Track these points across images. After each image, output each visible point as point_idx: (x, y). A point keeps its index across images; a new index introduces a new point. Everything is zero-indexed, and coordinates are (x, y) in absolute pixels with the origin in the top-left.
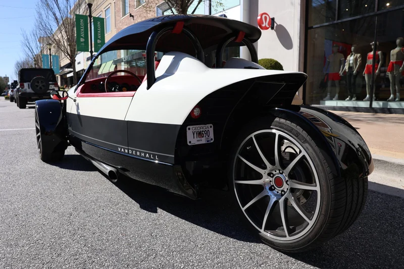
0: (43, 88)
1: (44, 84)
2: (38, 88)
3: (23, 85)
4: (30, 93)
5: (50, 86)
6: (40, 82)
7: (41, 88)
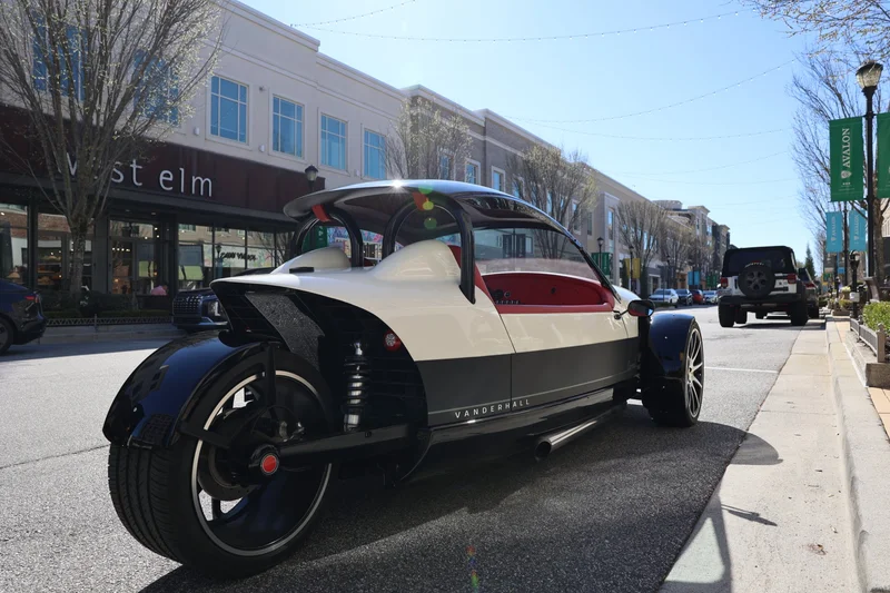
0: (761, 286)
1: (763, 277)
2: (752, 286)
3: (726, 282)
4: (737, 297)
5: (778, 282)
6: (755, 273)
7: (756, 287)
